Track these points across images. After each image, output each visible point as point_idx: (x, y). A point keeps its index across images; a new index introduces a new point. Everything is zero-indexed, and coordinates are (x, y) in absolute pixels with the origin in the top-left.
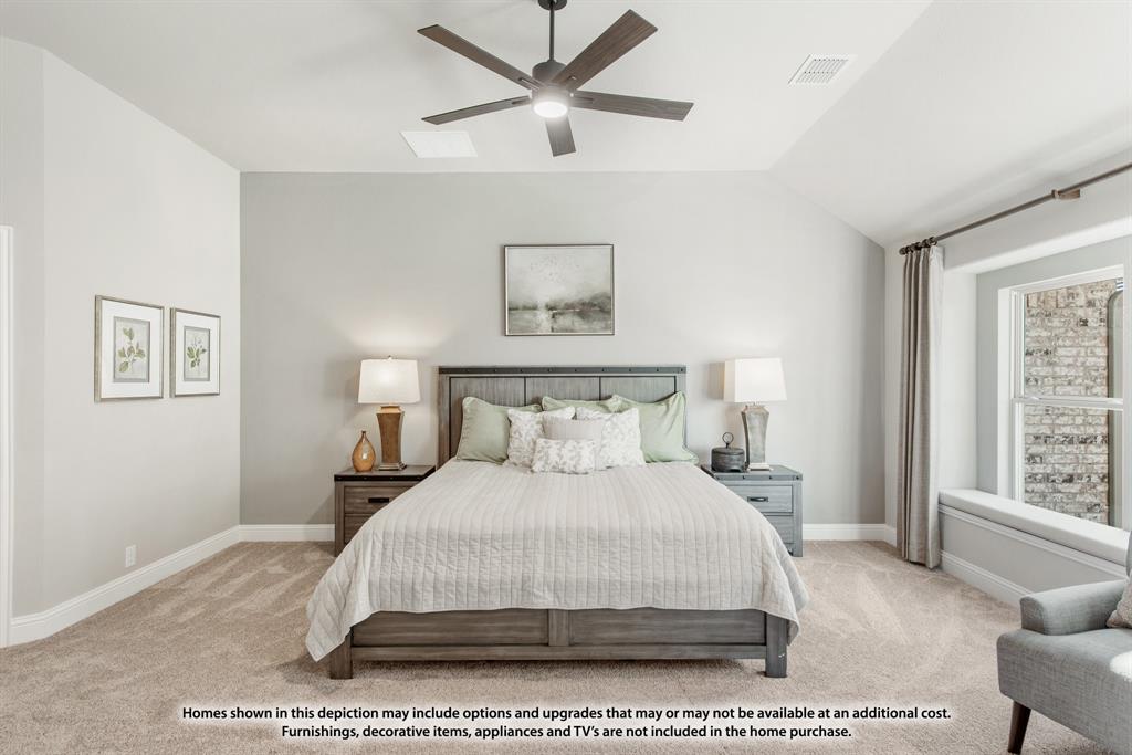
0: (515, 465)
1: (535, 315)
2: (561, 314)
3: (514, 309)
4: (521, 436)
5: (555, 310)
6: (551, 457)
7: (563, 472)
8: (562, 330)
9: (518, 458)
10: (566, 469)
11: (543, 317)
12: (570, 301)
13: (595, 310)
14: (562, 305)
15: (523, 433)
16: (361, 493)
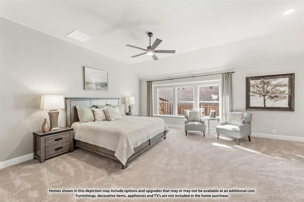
0: (99, 121)
1: (92, 85)
2: (98, 86)
3: (87, 83)
4: (99, 114)
5: (97, 84)
6: (115, 117)
7: (117, 120)
8: (98, 89)
9: (100, 119)
10: (118, 119)
11: (94, 86)
12: (99, 83)
13: (105, 85)
14: (98, 83)
15: (100, 113)
16: (52, 138)
